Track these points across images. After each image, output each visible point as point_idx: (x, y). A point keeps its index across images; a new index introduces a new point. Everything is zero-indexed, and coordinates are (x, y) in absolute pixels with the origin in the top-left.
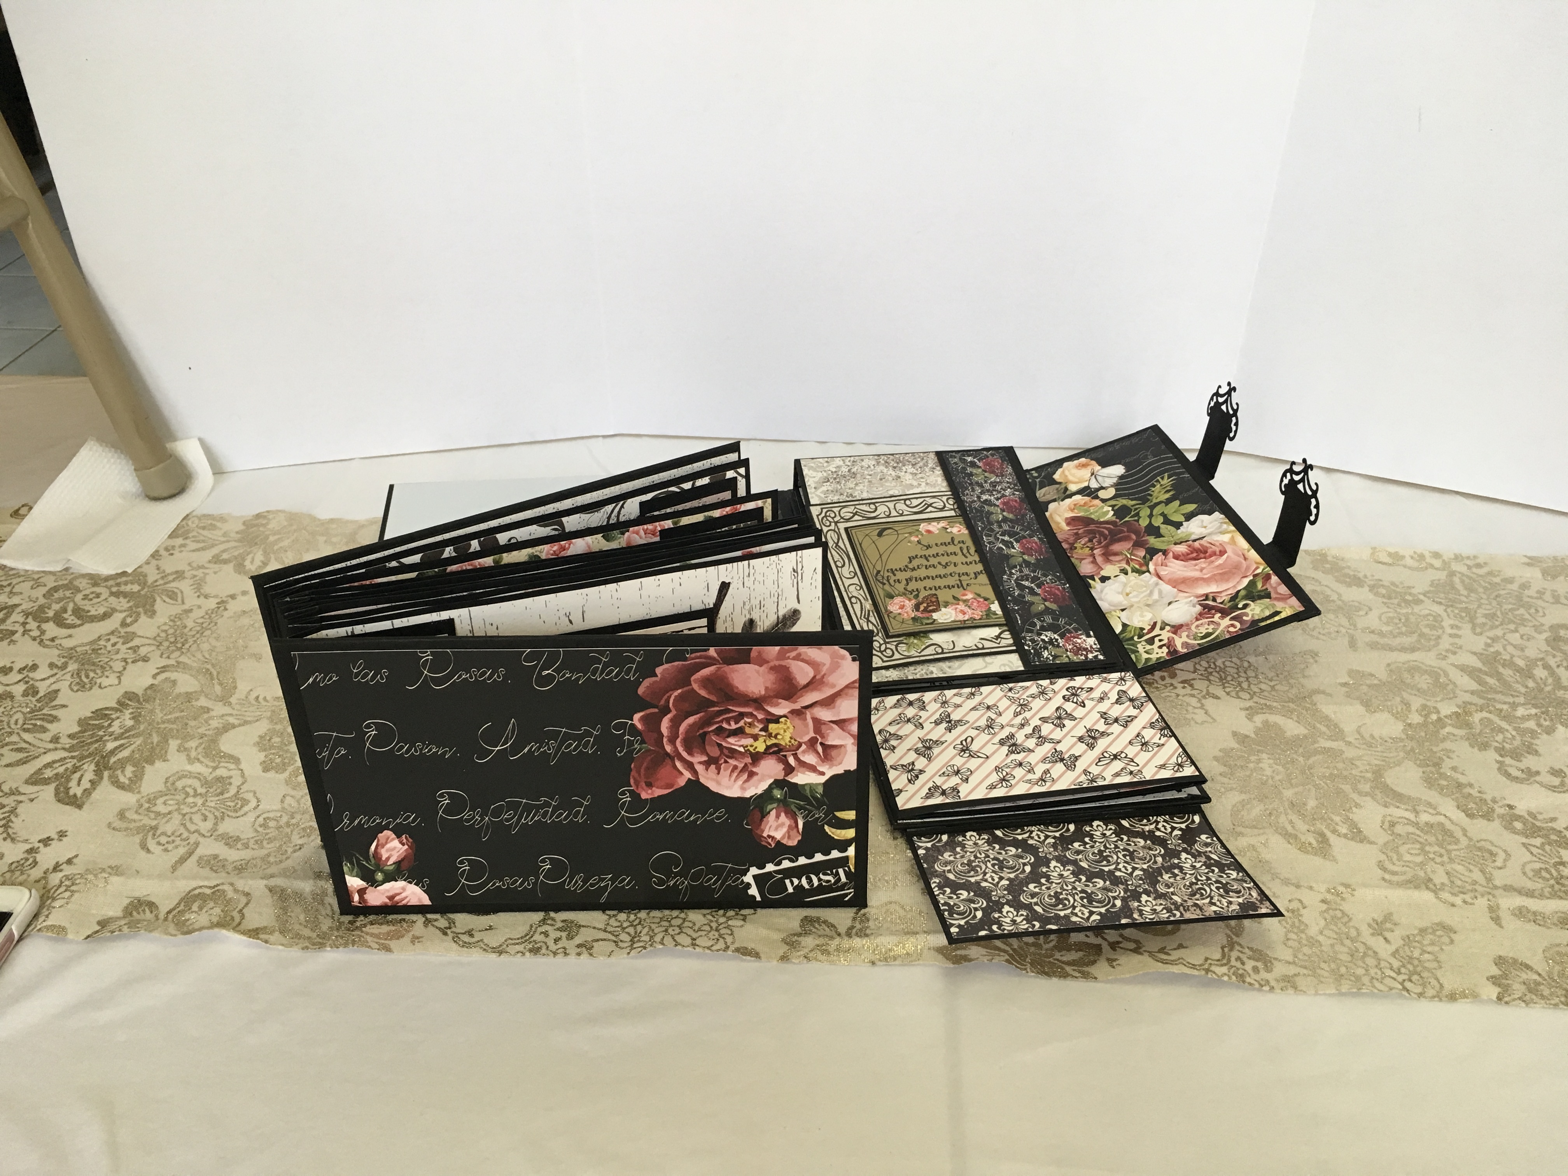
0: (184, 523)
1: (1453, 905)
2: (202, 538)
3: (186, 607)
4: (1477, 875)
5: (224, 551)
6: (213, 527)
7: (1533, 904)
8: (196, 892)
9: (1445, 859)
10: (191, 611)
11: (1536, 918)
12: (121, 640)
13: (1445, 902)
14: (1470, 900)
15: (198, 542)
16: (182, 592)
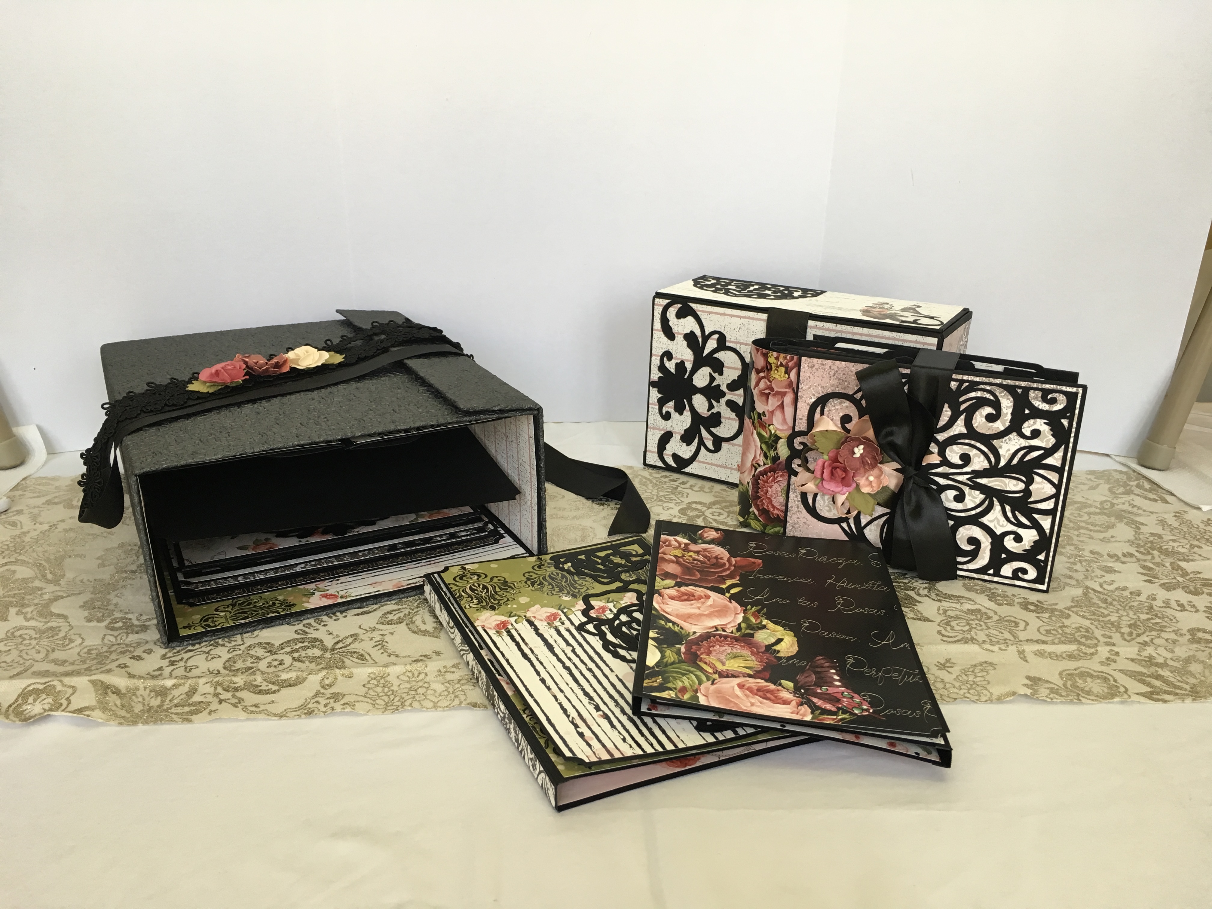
1: (993, 652)
2: (38, 490)
3: (24, 530)
4: (1007, 635)
5: (56, 497)
6: (47, 484)
7: (1049, 648)
9: (984, 627)
10: (28, 532)
11: (1052, 656)
13: (987, 650)
14: (1003, 648)
15: (35, 493)
16: (21, 522)
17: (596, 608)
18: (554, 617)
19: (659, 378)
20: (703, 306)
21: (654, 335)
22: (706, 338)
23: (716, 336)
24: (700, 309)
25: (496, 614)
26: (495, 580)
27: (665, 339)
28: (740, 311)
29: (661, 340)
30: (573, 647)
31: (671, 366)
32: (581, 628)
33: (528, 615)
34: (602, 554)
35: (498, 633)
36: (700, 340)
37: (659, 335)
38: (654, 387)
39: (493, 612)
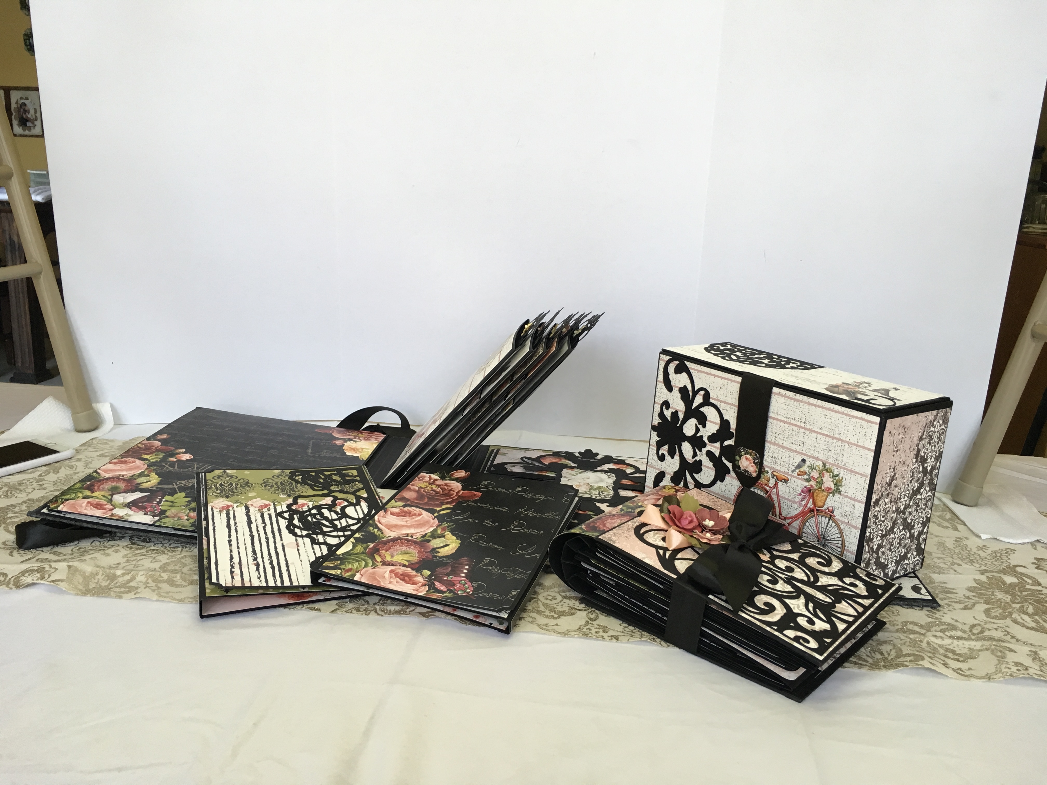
0: (91, 441)
2: (98, 447)
3: (76, 471)
5: (107, 453)
6: (106, 443)
8: (30, 569)
10: (78, 473)
12: (35, 481)
15: (95, 448)
17: (299, 504)
18: (266, 506)
19: (659, 423)
20: (694, 364)
21: (658, 385)
22: (695, 393)
23: (702, 392)
24: (693, 367)
25: (227, 501)
26: (241, 481)
27: (665, 390)
28: (721, 372)
29: (662, 390)
30: (265, 524)
31: (668, 414)
32: (280, 515)
33: (249, 503)
34: (327, 473)
35: (220, 512)
36: (691, 394)
37: (661, 386)
38: (654, 431)
39: (226, 499)
